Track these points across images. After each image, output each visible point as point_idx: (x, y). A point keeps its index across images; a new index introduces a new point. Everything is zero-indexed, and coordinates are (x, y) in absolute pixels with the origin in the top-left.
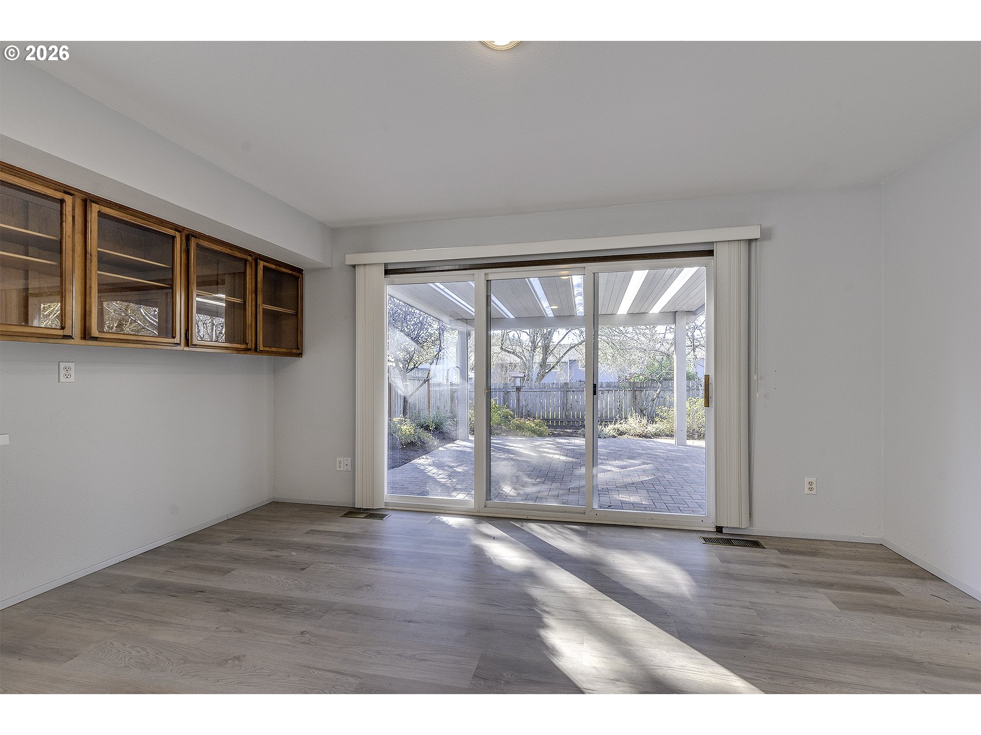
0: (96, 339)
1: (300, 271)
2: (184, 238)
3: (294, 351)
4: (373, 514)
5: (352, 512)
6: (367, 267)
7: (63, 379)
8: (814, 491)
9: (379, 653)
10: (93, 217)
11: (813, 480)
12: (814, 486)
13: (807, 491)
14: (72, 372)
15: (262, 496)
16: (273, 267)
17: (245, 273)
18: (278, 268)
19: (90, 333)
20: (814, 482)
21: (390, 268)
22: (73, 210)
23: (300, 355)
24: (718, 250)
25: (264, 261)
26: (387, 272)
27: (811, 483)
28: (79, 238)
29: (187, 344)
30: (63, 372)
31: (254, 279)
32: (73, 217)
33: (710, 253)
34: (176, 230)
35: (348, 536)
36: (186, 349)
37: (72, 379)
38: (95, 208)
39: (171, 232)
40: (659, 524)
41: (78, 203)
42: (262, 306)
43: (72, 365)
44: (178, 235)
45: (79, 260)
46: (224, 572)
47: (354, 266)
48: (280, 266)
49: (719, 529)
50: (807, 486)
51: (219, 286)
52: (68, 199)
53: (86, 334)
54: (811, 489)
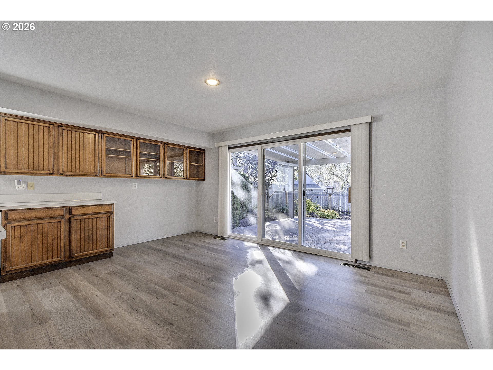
0: (139, 177)
1: (204, 150)
2: (163, 145)
3: (201, 179)
4: (223, 238)
5: (216, 237)
6: (222, 147)
7: (134, 188)
8: (405, 248)
9: (189, 270)
10: (138, 143)
11: (405, 241)
12: (405, 245)
13: (401, 247)
14: (136, 186)
15: (193, 229)
16: (193, 150)
17: (183, 153)
18: (195, 150)
19: (137, 175)
20: (405, 243)
21: (230, 147)
22: (134, 142)
23: (204, 180)
24: (352, 129)
25: (190, 148)
26: (229, 148)
27: (403, 243)
28: (135, 150)
29: (164, 178)
30: (134, 186)
31: (187, 154)
32: (134, 144)
33: (349, 130)
34: (160, 143)
35: (209, 243)
36: (164, 179)
37: (136, 188)
38: (139, 141)
39: (159, 144)
40: (329, 255)
41: (135, 140)
42: (189, 164)
43: (136, 184)
44: (161, 144)
45: (135, 156)
46: (169, 247)
47: (219, 147)
48: (195, 149)
49: (356, 261)
50: (401, 245)
51: (178, 157)
52: (132, 140)
53: (137, 176)
54: (403, 246)
